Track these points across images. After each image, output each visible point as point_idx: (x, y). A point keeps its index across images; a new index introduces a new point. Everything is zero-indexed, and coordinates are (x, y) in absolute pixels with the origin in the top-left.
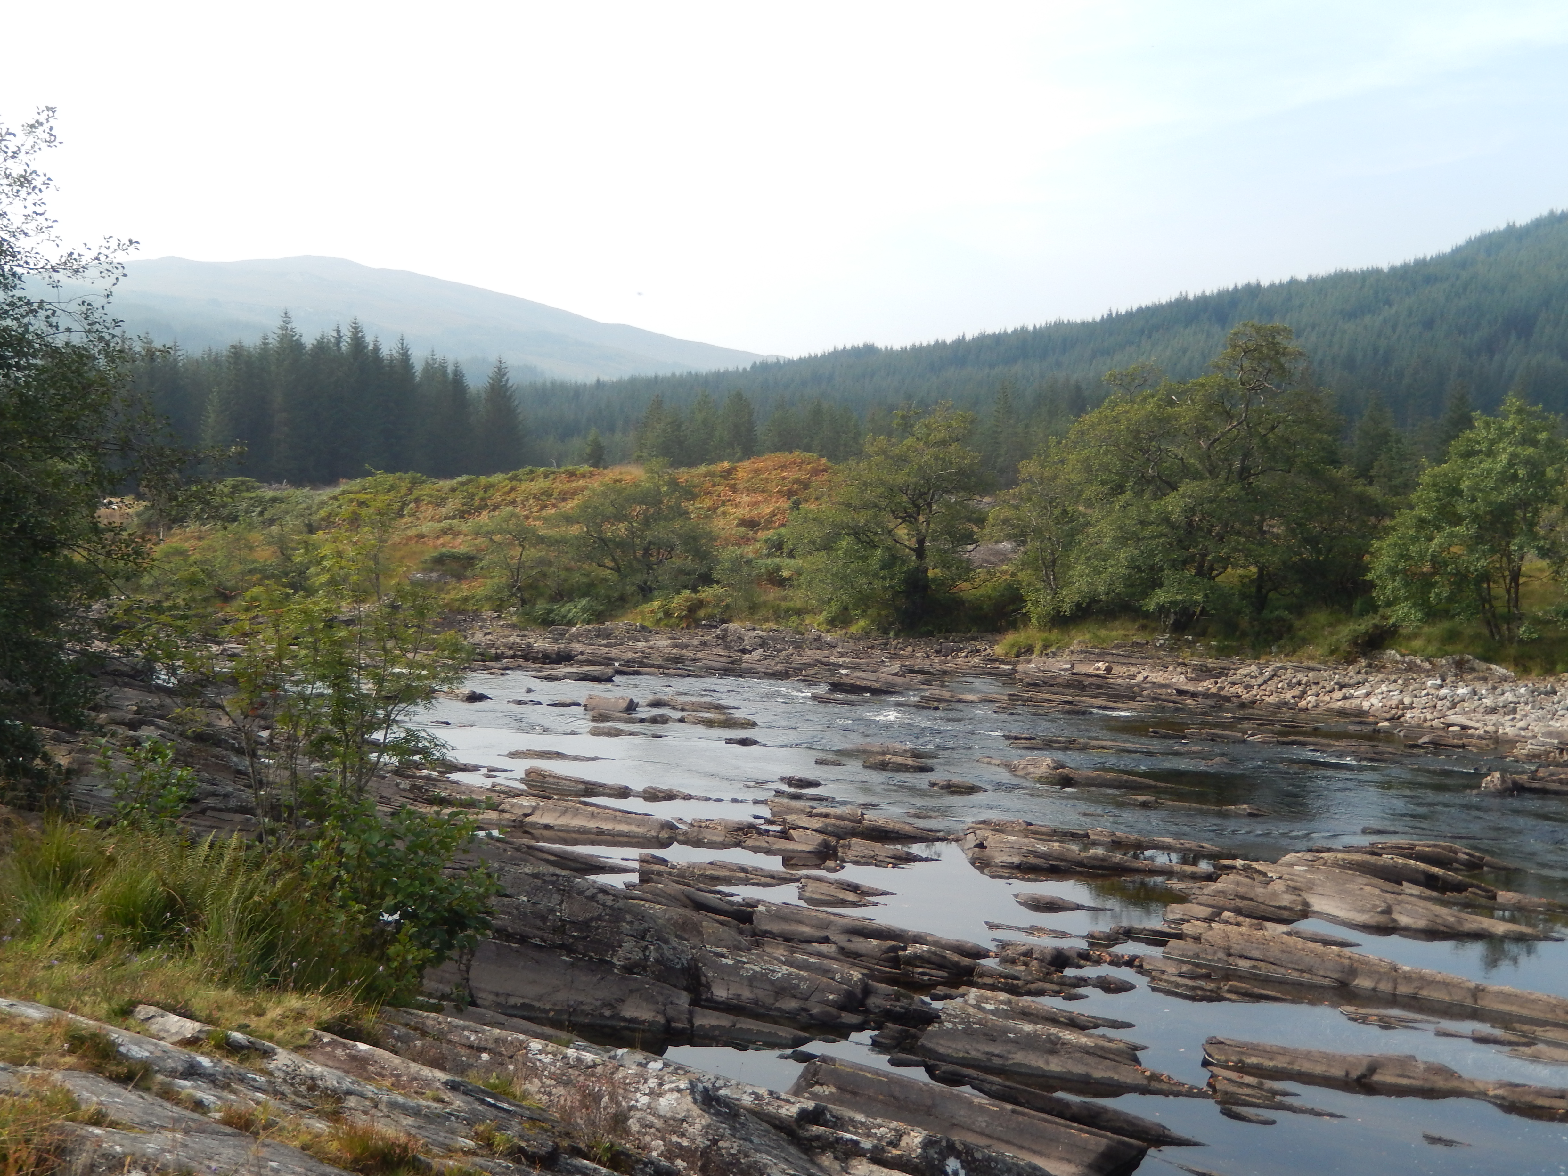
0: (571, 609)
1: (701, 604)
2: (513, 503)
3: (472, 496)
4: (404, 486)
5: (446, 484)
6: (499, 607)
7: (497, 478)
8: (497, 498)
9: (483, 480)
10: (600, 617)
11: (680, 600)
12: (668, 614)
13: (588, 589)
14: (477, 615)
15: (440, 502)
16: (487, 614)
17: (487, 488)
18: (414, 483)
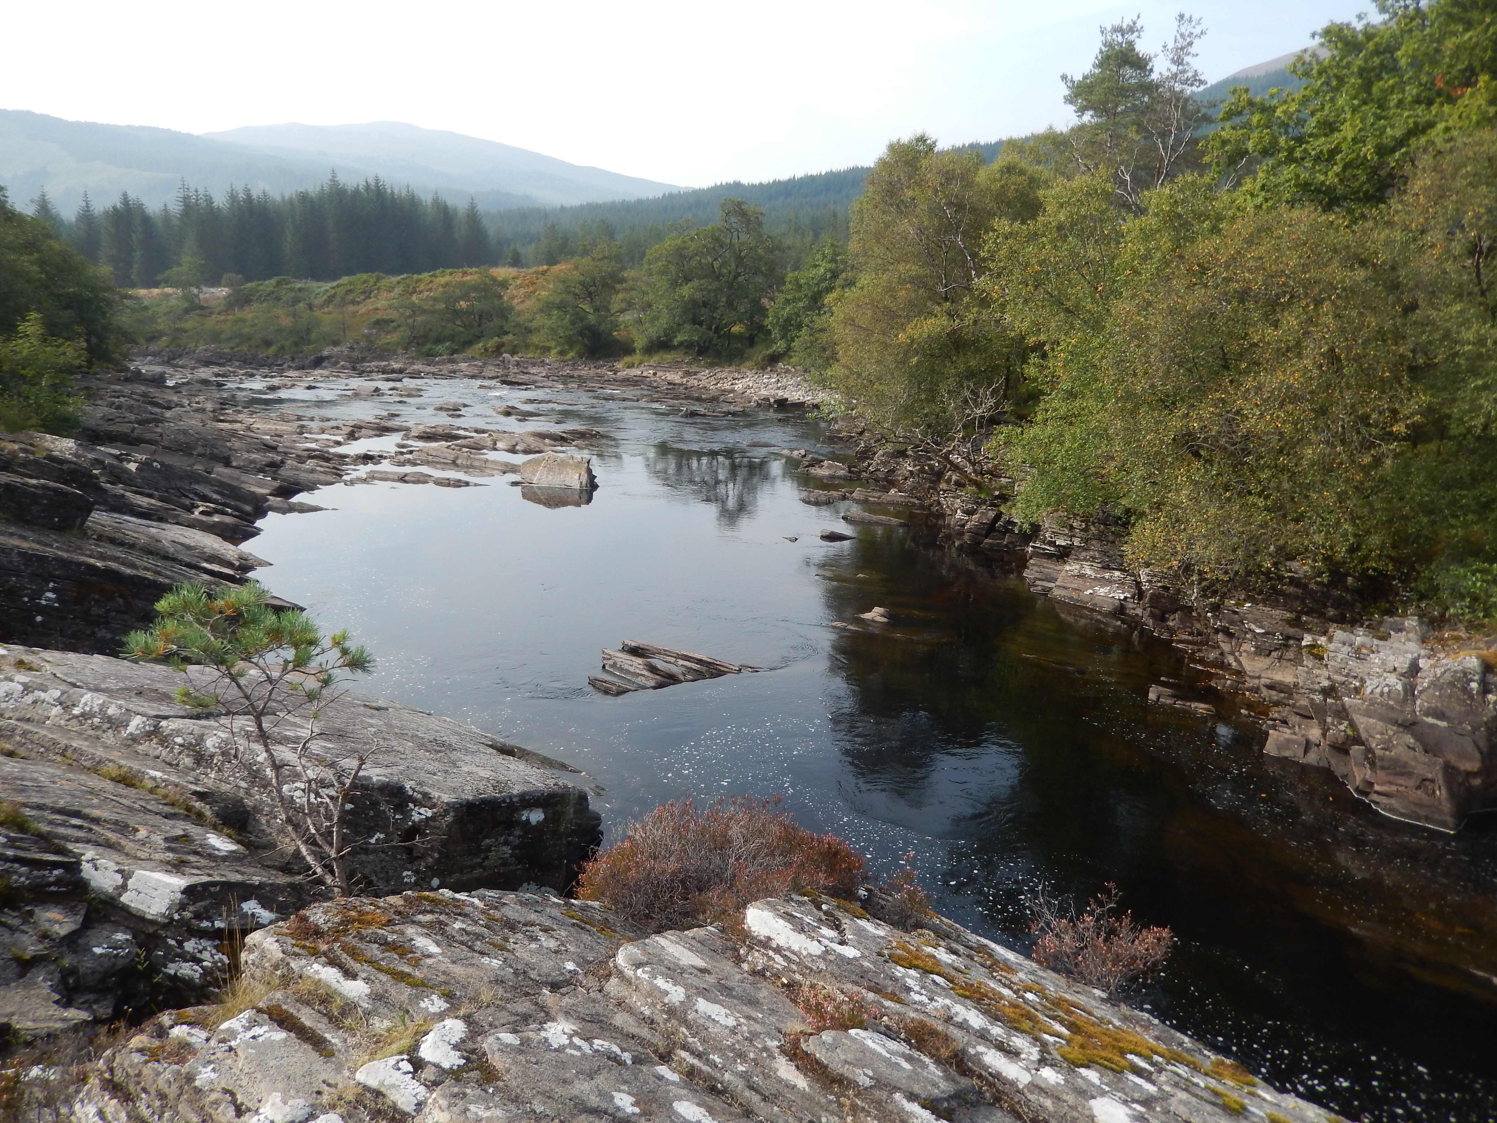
0: (440, 348)
1: (502, 345)
2: (430, 290)
3: (408, 286)
4: (372, 281)
5: (395, 279)
6: (406, 349)
7: (425, 276)
8: (422, 287)
9: (416, 276)
10: (454, 352)
11: (492, 343)
12: (486, 350)
13: (452, 338)
14: (395, 352)
15: (391, 289)
16: (400, 351)
17: (419, 280)
18: (378, 279)
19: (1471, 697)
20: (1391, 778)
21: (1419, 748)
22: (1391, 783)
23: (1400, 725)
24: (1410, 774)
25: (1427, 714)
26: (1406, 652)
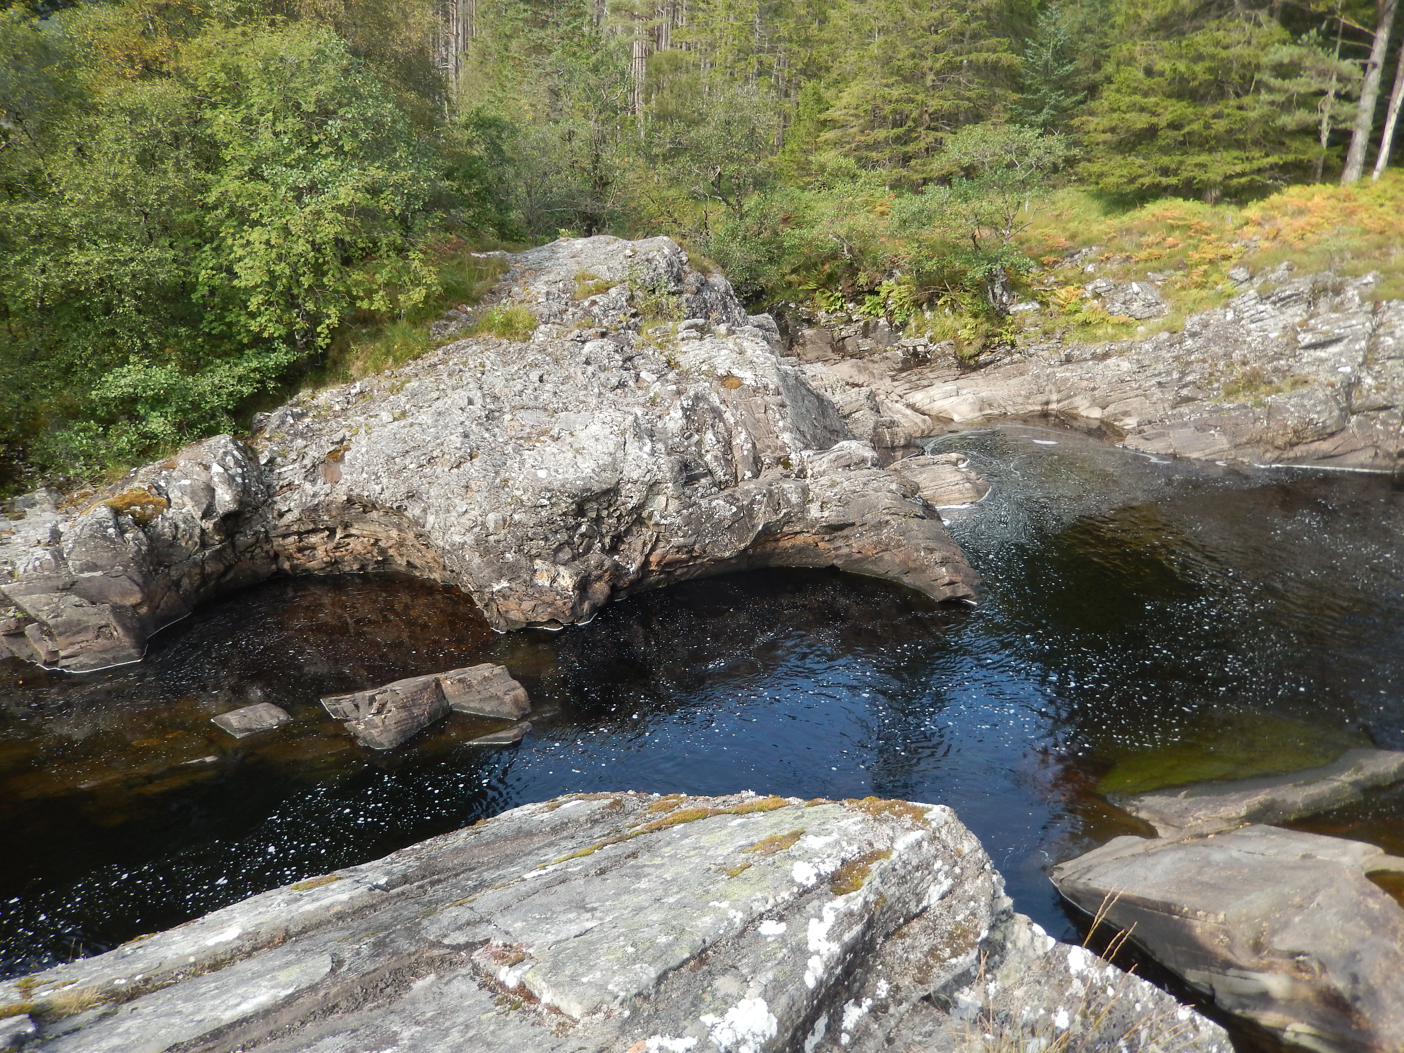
19: (113, 542)
20: (72, 640)
21: (85, 602)
22: (73, 644)
23: (62, 590)
24: (86, 629)
25: (82, 571)
26: (45, 522)
